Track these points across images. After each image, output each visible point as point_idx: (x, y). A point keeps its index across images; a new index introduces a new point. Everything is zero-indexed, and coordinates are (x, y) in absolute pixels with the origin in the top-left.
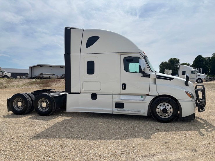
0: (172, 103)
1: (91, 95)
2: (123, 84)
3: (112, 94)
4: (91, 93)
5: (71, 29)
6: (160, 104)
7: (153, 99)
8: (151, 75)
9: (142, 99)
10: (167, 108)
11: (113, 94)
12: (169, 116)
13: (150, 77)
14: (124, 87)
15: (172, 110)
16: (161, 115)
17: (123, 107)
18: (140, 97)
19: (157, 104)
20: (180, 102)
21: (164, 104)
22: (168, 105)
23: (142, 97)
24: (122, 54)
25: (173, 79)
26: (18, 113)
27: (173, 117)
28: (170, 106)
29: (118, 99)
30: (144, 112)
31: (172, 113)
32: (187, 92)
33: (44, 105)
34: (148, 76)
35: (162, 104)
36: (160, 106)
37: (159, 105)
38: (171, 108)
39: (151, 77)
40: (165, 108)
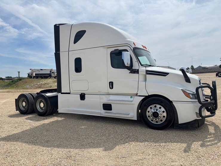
0: (165, 105)
1: (80, 95)
2: (110, 83)
3: (99, 94)
4: (80, 93)
5: (60, 26)
6: (151, 106)
7: (143, 100)
8: (139, 71)
9: (132, 99)
10: (157, 111)
11: (101, 94)
12: (163, 122)
13: (138, 73)
14: (111, 86)
15: (165, 114)
16: (152, 120)
17: (111, 109)
18: (130, 96)
19: (146, 106)
20: (175, 104)
21: (155, 106)
22: (160, 108)
23: (131, 97)
24: (109, 47)
25: (167, 74)
26: (23, 113)
27: (167, 123)
28: (163, 109)
29: (106, 100)
30: (133, 115)
31: (165, 118)
32: (184, 91)
33: (42, 105)
34: (137, 72)
35: (153, 106)
36: (151, 108)
37: (149, 107)
38: (163, 112)
39: (140, 73)
40: (155, 111)
